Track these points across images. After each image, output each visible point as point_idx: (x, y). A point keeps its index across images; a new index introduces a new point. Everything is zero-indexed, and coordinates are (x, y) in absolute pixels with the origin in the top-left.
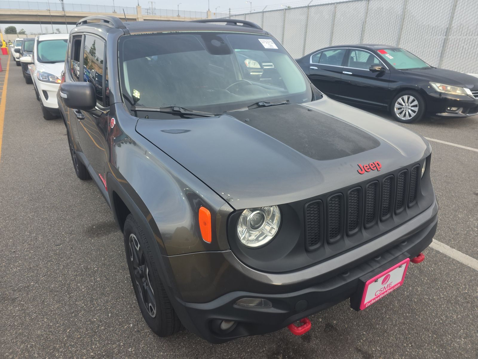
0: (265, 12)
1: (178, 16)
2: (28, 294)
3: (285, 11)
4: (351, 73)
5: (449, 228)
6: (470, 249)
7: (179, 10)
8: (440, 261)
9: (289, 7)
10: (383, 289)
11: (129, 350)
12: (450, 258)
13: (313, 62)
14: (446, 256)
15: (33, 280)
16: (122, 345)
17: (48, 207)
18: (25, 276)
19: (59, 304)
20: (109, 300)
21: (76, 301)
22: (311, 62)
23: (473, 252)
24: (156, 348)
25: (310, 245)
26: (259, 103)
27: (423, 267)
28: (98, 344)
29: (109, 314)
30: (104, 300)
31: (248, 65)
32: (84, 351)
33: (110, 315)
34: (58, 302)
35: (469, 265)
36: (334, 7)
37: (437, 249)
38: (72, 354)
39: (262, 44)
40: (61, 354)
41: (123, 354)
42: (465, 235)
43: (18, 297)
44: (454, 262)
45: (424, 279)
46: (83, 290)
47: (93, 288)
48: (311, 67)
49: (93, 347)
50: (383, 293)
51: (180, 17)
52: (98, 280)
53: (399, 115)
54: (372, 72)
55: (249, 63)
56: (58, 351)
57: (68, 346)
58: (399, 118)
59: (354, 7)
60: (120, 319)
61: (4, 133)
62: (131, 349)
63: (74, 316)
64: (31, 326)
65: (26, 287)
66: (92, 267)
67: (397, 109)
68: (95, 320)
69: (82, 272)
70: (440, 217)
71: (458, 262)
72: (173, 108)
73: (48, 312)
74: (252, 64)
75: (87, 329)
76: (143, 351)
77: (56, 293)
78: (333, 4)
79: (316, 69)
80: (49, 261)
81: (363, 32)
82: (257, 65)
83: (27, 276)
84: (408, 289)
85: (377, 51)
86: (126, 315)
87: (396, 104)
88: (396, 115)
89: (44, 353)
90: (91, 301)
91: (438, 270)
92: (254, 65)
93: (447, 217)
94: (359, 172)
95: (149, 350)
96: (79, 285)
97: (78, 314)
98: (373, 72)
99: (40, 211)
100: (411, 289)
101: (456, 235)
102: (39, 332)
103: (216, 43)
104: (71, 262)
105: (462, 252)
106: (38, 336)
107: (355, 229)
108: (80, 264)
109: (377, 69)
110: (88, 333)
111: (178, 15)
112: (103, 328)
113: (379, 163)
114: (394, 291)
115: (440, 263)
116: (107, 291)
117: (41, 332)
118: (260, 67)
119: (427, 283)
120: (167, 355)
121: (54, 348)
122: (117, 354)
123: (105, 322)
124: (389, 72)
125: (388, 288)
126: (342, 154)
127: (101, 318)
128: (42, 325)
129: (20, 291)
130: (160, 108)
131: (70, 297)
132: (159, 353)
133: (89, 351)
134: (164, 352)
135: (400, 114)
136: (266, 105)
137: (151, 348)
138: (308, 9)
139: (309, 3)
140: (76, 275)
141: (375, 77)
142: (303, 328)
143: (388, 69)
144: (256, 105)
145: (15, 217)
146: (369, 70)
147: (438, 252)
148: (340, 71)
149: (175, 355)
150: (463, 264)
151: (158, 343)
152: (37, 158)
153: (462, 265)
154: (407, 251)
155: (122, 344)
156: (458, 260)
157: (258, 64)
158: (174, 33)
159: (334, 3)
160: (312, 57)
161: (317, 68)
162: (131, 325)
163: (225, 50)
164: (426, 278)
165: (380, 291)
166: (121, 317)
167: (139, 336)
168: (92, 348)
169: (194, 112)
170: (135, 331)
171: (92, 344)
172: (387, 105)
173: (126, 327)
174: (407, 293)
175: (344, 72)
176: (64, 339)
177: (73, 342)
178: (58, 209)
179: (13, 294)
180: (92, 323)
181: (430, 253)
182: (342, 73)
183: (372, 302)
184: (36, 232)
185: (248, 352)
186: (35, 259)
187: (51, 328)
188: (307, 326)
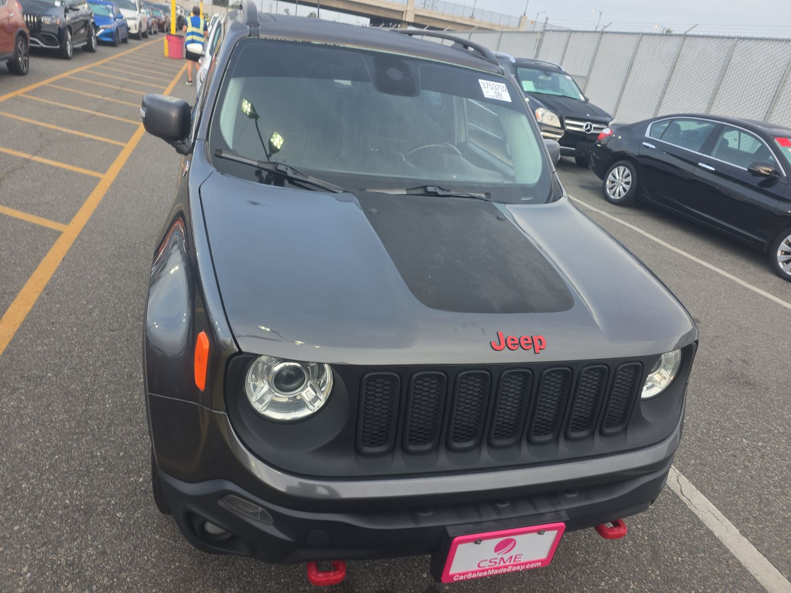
0: (606, 32)
1: (472, 17)
2: (36, 387)
3: (642, 37)
4: (714, 169)
5: (760, 497)
6: (777, 549)
7: (476, 7)
8: (704, 552)
9: (668, 31)
10: (498, 561)
11: (118, 515)
12: (727, 551)
13: (650, 135)
14: (720, 545)
15: (52, 370)
16: (113, 505)
17: (130, 272)
18: (46, 361)
19: (67, 415)
20: (133, 432)
21: (90, 418)
22: (647, 135)
23: (781, 555)
24: (155, 526)
25: (368, 444)
26: (428, 187)
27: (665, 551)
28: (82, 491)
29: (121, 452)
30: (126, 430)
31: (540, 119)
32: (60, 494)
33: (122, 454)
34: (67, 412)
35: (758, 578)
36: (731, 43)
37: (710, 528)
38: (43, 492)
39: (483, 88)
40: (29, 487)
41: (107, 517)
42: (784, 519)
43: (21, 388)
44: (731, 562)
45: (654, 572)
46: (108, 406)
47: (122, 406)
48: (644, 143)
49: (75, 492)
50: (498, 568)
51: (473, 19)
52: (135, 397)
53: (784, 265)
54: (751, 174)
55: (542, 115)
56: (29, 481)
57: (44, 479)
58: (782, 270)
59: (770, 51)
60: (132, 465)
61: (134, 151)
62: (120, 513)
63: (76, 439)
64: (16, 434)
65: (39, 377)
66: (139, 376)
67: (783, 253)
68: (99, 454)
69: (121, 379)
70: (754, 473)
71: (740, 564)
72: (278, 165)
73: (47, 422)
74: (548, 117)
75: (81, 463)
76: (135, 523)
77: (70, 399)
78: (732, 38)
79: (652, 148)
80: (88, 350)
81: (775, 98)
82: (555, 121)
83: (49, 361)
84: (611, 578)
85: (774, 139)
86: (143, 462)
87: (783, 243)
88: (778, 263)
89: (10, 477)
90: (109, 425)
91: (689, 565)
92: (551, 120)
93: (768, 477)
94: (492, 347)
95: (144, 525)
96: (107, 396)
97: (82, 438)
98: (753, 175)
99: (118, 275)
100: (617, 580)
101: (765, 513)
102: (19, 446)
103: (395, 74)
104: (115, 360)
105: (758, 550)
106: (16, 451)
107: (468, 441)
108: (125, 367)
109: (763, 172)
110: (80, 470)
111: (473, 15)
112: (102, 469)
113: (542, 340)
114: (525, 570)
115: (702, 555)
116: (138, 418)
117: (23, 447)
118: (560, 126)
119: (654, 581)
120: (164, 541)
121: (27, 474)
122: (98, 515)
123: (110, 463)
124: (786, 182)
125: (512, 562)
126: (483, 307)
127: (108, 455)
128: (29, 438)
129: (30, 380)
130: (259, 162)
131: (86, 410)
132: (154, 533)
133: (67, 495)
134: (161, 536)
135: (787, 264)
136: (440, 192)
137: (147, 522)
138: (683, 39)
139: (687, 29)
140: (111, 382)
141: (756, 184)
142: (327, 576)
143: (785, 175)
144: (423, 189)
145: (81, 275)
146: (747, 170)
147: (710, 533)
148: (693, 161)
149: (175, 546)
150: (748, 571)
151: (161, 519)
152: (158, 196)
153: (744, 571)
154: (568, 511)
155: (113, 502)
156: (741, 560)
157: (558, 120)
158: (330, 47)
159: (735, 38)
160: (652, 125)
161: (654, 147)
162: (141, 479)
163: (408, 89)
164: (658, 572)
165: (490, 562)
166: (135, 462)
167: (143, 499)
168: (71, 494)
169: (311, 179)
170: (141, 490)
171: (76, 486)
172: (765, 241)
173: (132, 479)
174: (604, 584)
175: (700, 164)
176: (45, 468)
177: (53, 475)
178: (143, 278)
179: (19, 382)
180: (93, 457)
181: (693, 529)
182: (696, 165)
183: (469, 576)
184: (96, 303)
185: (281, 583)
186: (73, 342)
187: (38, 446)
188: (334, 575)
